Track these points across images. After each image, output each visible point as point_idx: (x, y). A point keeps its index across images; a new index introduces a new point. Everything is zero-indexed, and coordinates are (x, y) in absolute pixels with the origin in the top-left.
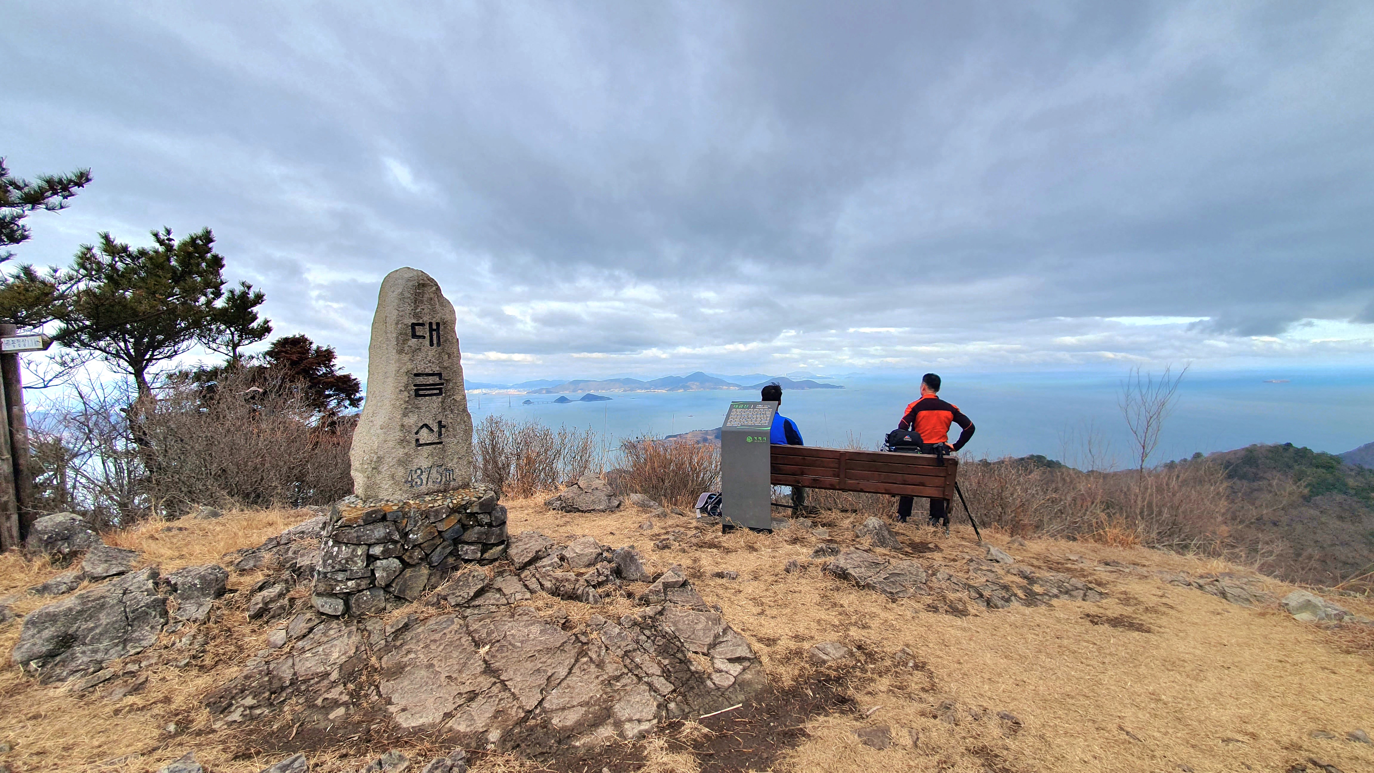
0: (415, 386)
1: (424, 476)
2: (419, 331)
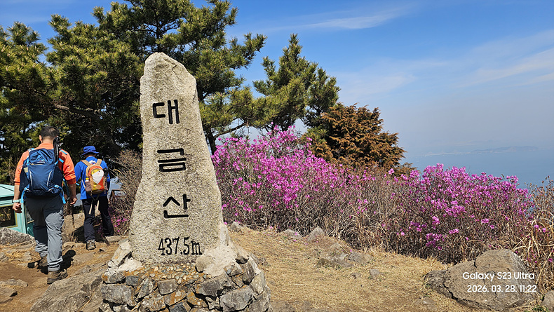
0: (159, 161)
1: (173, 246)
2: (160, 110)
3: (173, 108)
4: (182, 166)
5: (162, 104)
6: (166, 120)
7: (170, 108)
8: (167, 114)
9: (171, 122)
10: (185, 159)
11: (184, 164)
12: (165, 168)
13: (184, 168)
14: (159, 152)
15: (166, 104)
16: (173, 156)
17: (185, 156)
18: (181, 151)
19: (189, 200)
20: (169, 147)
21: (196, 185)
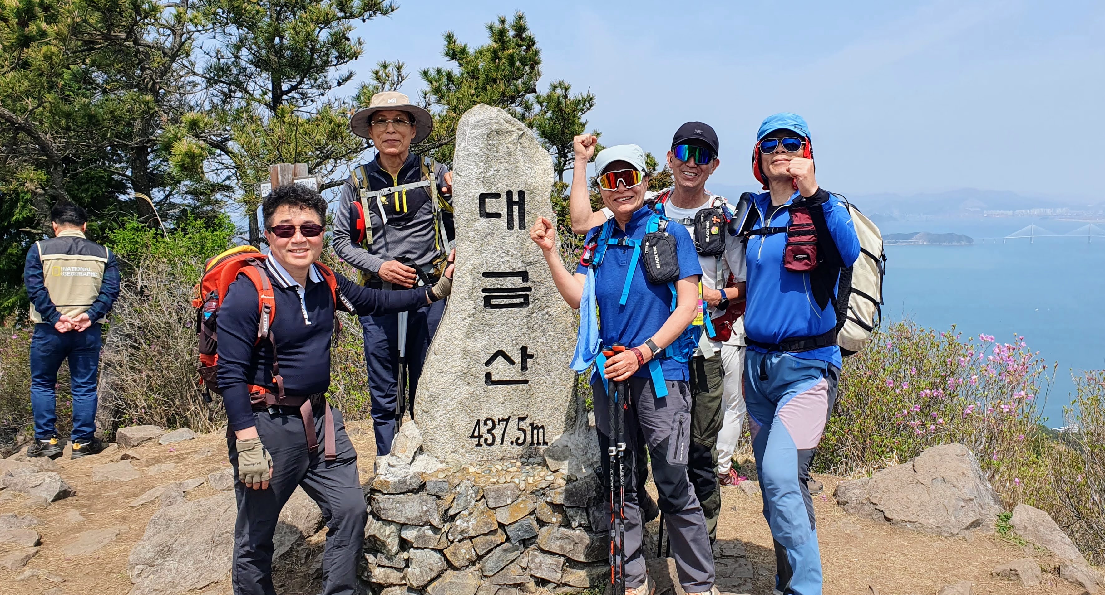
0: (484, 291)
1: (498, 432)
2: (491, 205)
3: (516, 203)
4: (522, 300)
5: (497, 195)
6: (503, 222)
7: (510, 203)
8: (504, 212)
9: (510, 226)
10: (529, 289)
11: (526, 297)
12: (494, 302)
13: (526, 303)
14: (486, 274)
15: (504, 197)
16: (510, 282)
17: (528, 284)
18: (524, 275)
19: (531, 356)
20: (503, 268)
21: (544, 332)
